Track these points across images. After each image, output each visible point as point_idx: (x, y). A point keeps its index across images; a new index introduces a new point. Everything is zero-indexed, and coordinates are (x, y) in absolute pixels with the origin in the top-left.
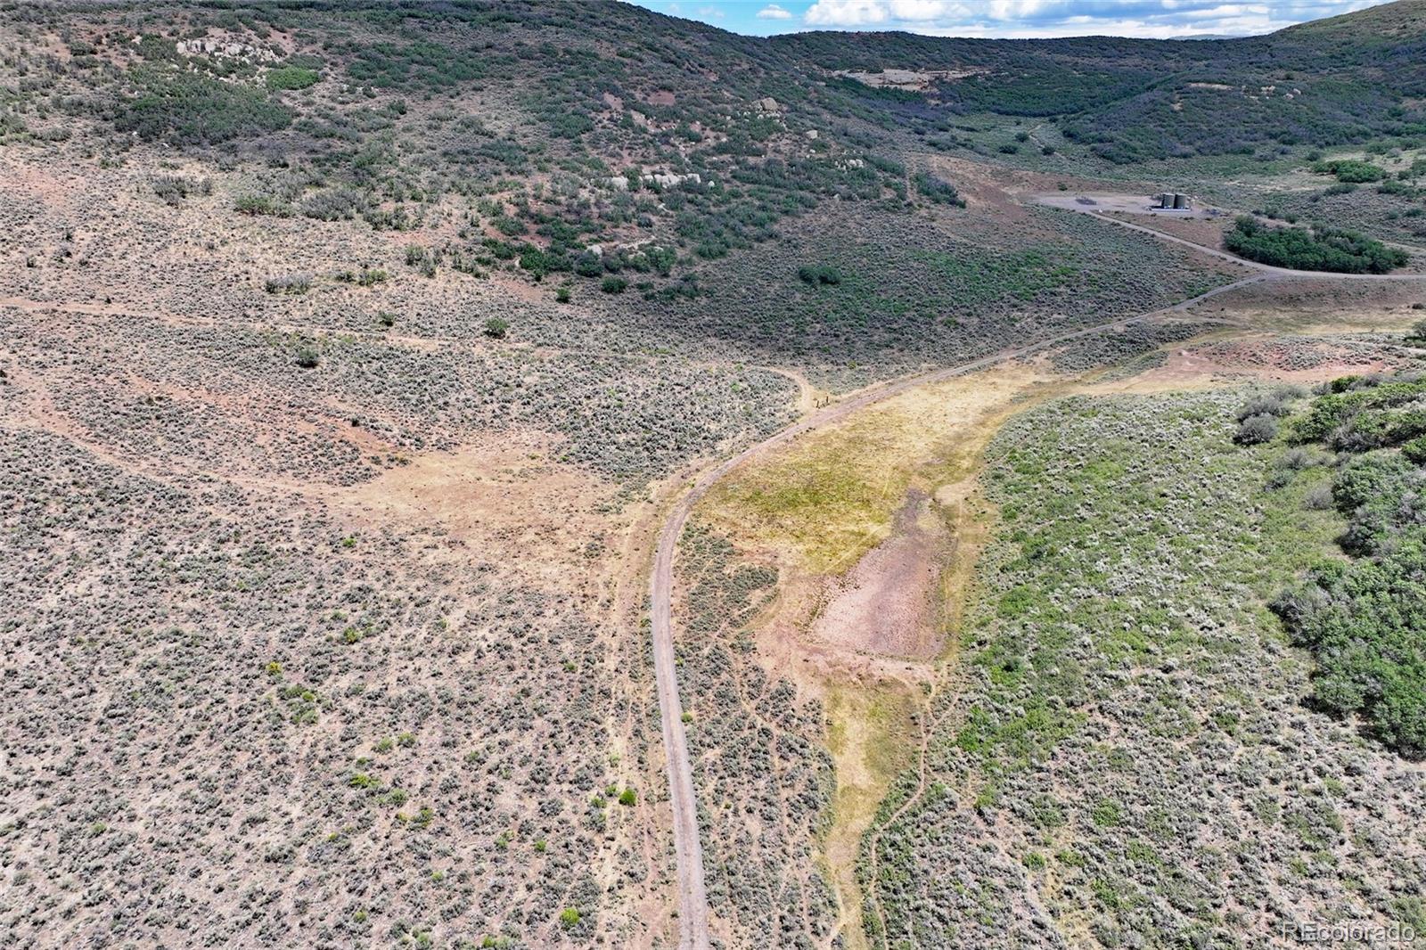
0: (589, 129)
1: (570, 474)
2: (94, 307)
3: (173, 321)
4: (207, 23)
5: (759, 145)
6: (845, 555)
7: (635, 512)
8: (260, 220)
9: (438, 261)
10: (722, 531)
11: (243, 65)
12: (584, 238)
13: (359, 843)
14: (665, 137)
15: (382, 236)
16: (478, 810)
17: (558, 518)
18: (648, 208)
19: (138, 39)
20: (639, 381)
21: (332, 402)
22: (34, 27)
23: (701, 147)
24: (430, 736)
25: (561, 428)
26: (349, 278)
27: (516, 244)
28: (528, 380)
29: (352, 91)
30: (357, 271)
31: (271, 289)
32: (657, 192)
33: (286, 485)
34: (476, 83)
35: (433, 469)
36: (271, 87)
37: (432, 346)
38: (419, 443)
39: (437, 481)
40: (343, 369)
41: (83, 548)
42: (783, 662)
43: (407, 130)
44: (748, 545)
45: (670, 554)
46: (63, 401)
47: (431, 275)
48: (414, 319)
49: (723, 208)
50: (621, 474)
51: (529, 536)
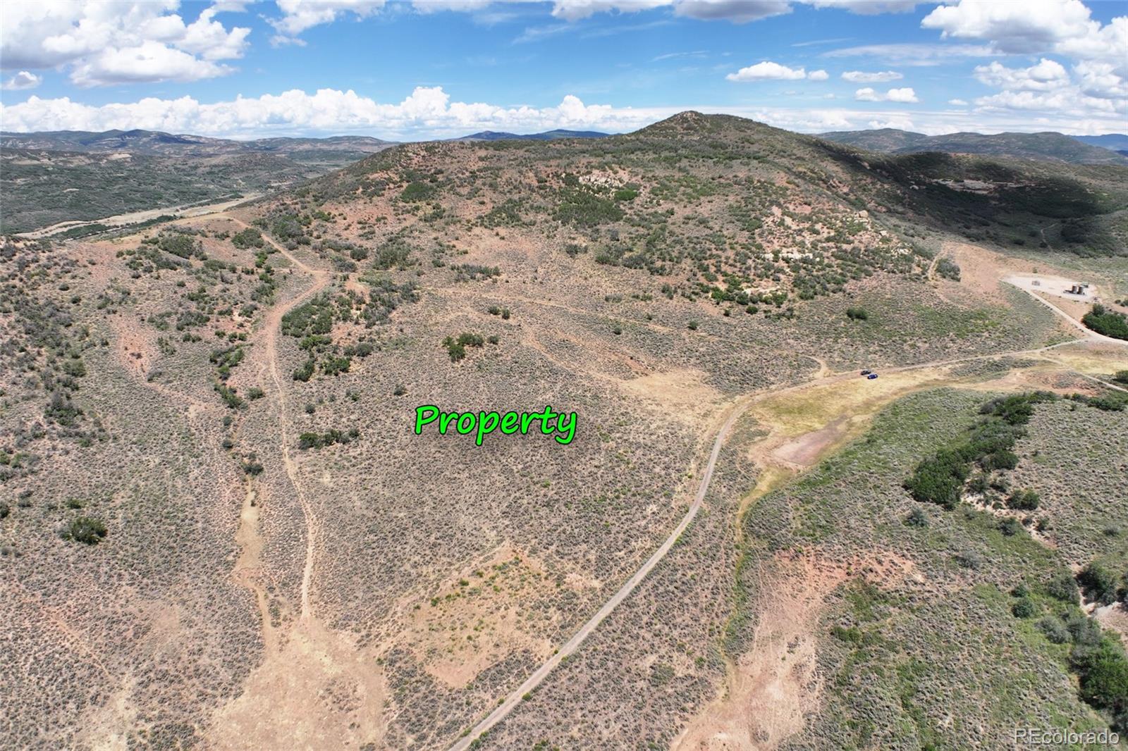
0: (760, 227)
1: (707, 388)
2: (545, 302)
3: (571, 310)
4: (592, 167)
5: (851, 238)
6: (799, 432)
7: (726, 405)
8: (605, 266)
9: (675, 292)
10: (756, 417)
11: (605, 188)
12: (744, 285)
13: (616, 469)
14: (801, 231)
15: (654, 278)
16: (648, 470)
17: (697, 403)
18: (781, 271)
19: (564, 175)
20: (748, 356)
21: (625, 349)
22: (524, 169)
23: (819, 237)
24: (639, 452)
25: (709, 370)
26: (637, 297)
27: (711, 286)
28: (701, 349)
29: (651, 202)
30: (641, 294)
31: (607, 299)
32: (788, 262)
33: (606, 377)
34: (710, 198)
35: (657, 379)
36: (617, 199)
37: (665, 330)
38: (653, 369)
39: (657, 383)
40: (630, 336)
41: (547, 386)
42: (756, 457)
43: (673, 224)
44: (764, 423)
45: (733, 420)
46: (538, 338)
47: (671, 298)
48: (660, 318)
49: (821, 273)
50: (726, 391)
51: (685, 406)
